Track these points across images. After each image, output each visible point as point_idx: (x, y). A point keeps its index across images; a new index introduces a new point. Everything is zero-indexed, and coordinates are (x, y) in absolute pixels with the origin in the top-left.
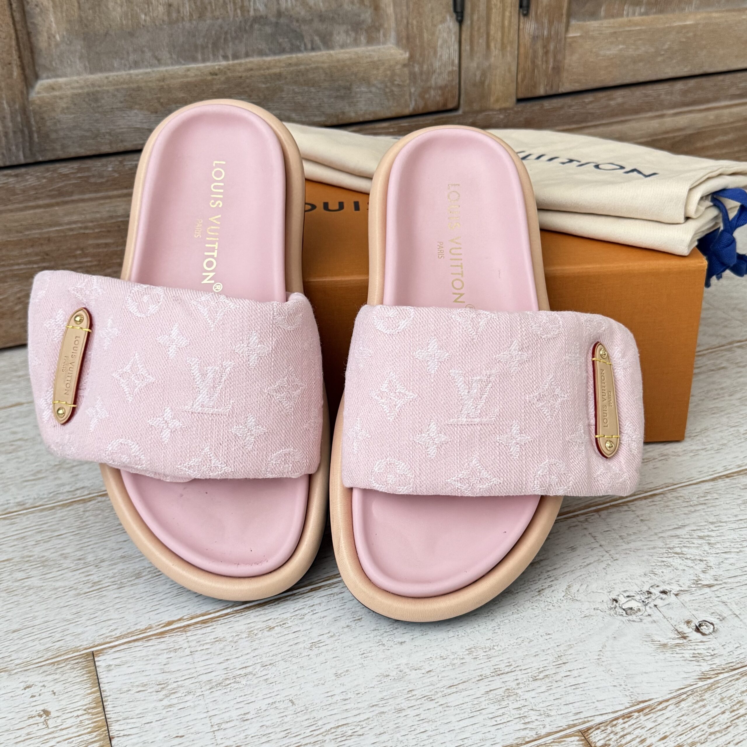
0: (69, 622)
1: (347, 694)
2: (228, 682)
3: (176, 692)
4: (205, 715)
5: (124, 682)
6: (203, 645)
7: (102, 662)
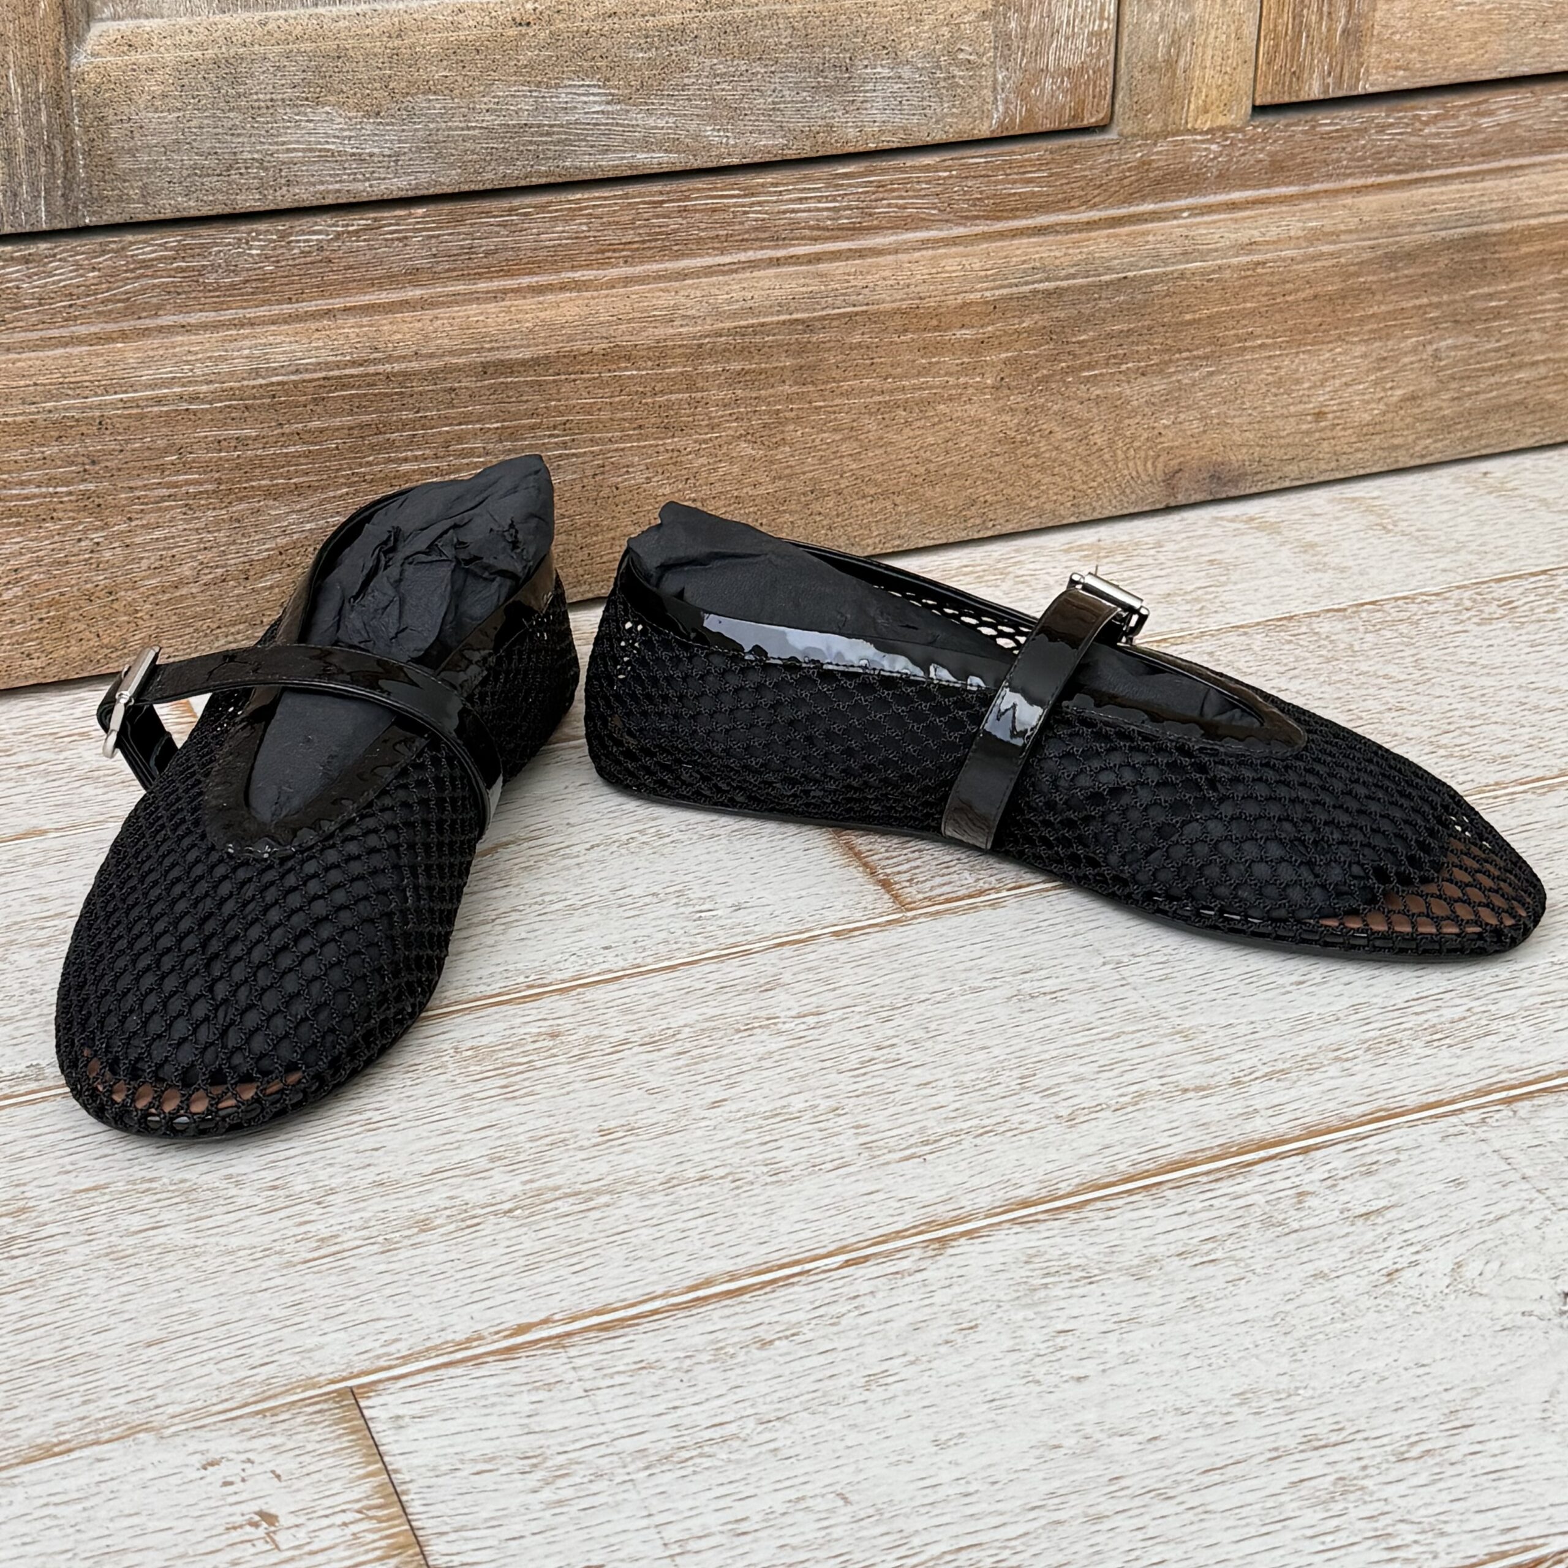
0: (278, 1326)
1: (968, 1483)
2: (685, 1454)
3: (567, 1474)
4: (645, 1522)
5: (443, 1452)
6: (612, 1376)
7: (378, 1408)
